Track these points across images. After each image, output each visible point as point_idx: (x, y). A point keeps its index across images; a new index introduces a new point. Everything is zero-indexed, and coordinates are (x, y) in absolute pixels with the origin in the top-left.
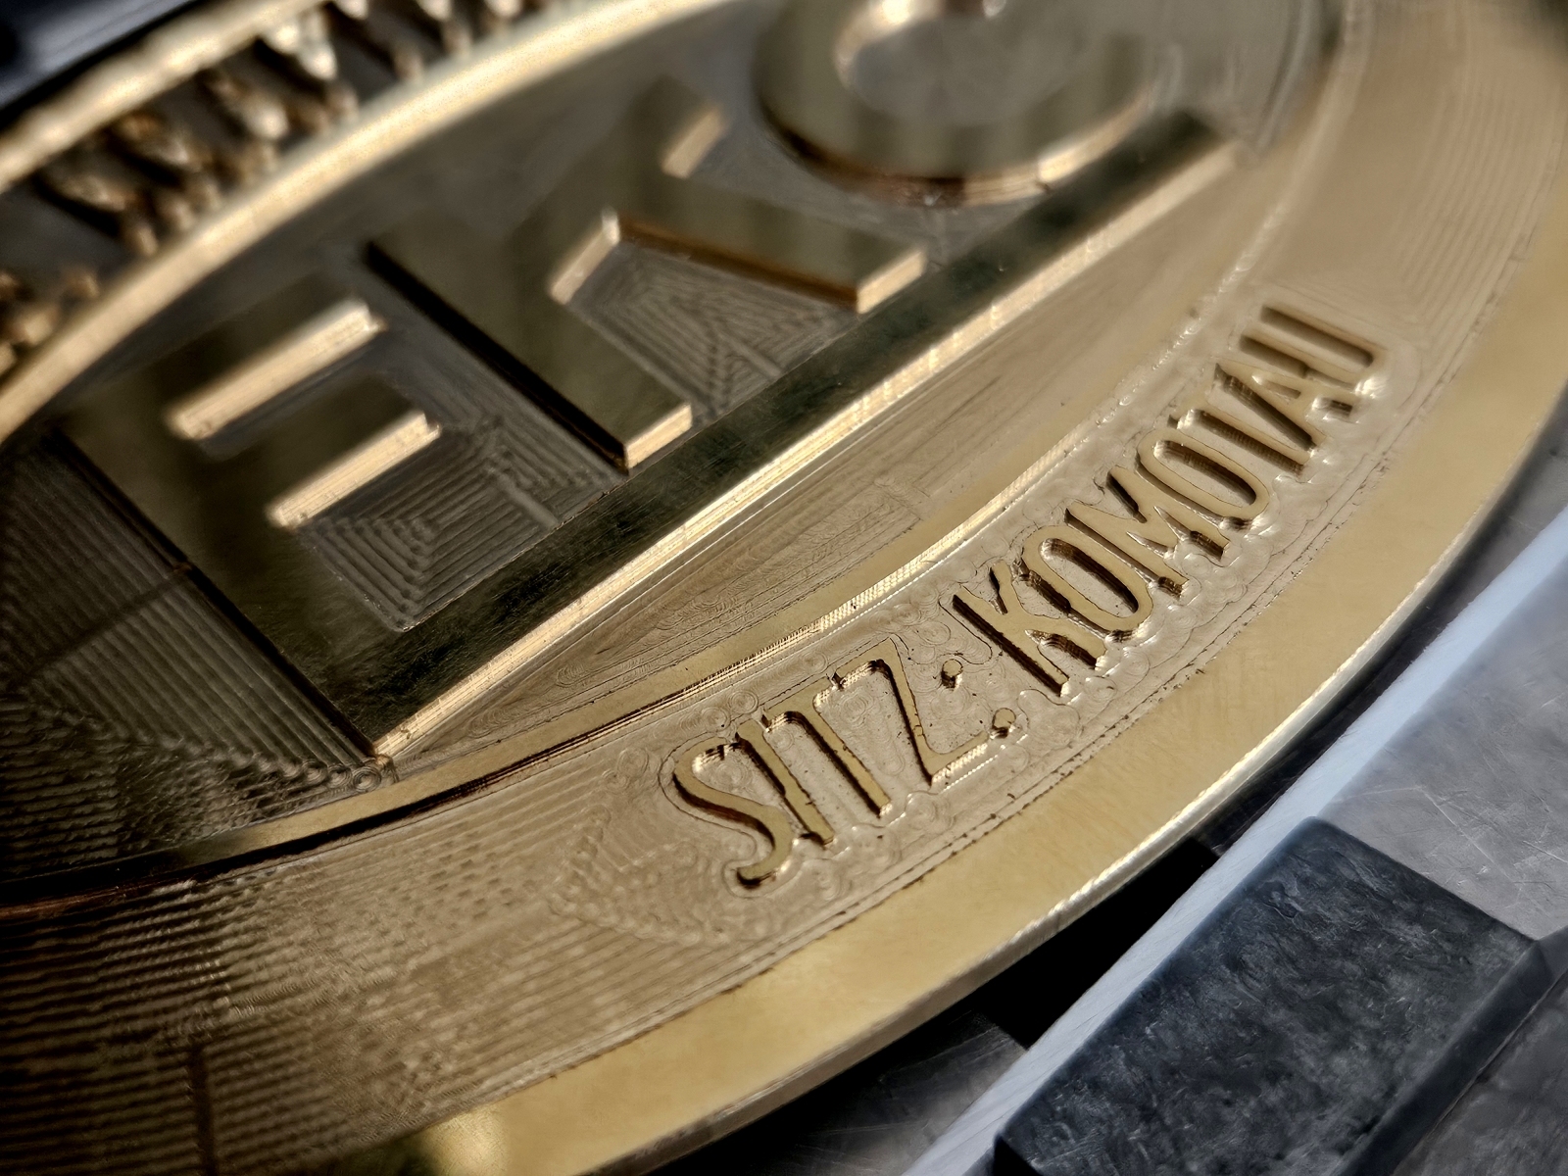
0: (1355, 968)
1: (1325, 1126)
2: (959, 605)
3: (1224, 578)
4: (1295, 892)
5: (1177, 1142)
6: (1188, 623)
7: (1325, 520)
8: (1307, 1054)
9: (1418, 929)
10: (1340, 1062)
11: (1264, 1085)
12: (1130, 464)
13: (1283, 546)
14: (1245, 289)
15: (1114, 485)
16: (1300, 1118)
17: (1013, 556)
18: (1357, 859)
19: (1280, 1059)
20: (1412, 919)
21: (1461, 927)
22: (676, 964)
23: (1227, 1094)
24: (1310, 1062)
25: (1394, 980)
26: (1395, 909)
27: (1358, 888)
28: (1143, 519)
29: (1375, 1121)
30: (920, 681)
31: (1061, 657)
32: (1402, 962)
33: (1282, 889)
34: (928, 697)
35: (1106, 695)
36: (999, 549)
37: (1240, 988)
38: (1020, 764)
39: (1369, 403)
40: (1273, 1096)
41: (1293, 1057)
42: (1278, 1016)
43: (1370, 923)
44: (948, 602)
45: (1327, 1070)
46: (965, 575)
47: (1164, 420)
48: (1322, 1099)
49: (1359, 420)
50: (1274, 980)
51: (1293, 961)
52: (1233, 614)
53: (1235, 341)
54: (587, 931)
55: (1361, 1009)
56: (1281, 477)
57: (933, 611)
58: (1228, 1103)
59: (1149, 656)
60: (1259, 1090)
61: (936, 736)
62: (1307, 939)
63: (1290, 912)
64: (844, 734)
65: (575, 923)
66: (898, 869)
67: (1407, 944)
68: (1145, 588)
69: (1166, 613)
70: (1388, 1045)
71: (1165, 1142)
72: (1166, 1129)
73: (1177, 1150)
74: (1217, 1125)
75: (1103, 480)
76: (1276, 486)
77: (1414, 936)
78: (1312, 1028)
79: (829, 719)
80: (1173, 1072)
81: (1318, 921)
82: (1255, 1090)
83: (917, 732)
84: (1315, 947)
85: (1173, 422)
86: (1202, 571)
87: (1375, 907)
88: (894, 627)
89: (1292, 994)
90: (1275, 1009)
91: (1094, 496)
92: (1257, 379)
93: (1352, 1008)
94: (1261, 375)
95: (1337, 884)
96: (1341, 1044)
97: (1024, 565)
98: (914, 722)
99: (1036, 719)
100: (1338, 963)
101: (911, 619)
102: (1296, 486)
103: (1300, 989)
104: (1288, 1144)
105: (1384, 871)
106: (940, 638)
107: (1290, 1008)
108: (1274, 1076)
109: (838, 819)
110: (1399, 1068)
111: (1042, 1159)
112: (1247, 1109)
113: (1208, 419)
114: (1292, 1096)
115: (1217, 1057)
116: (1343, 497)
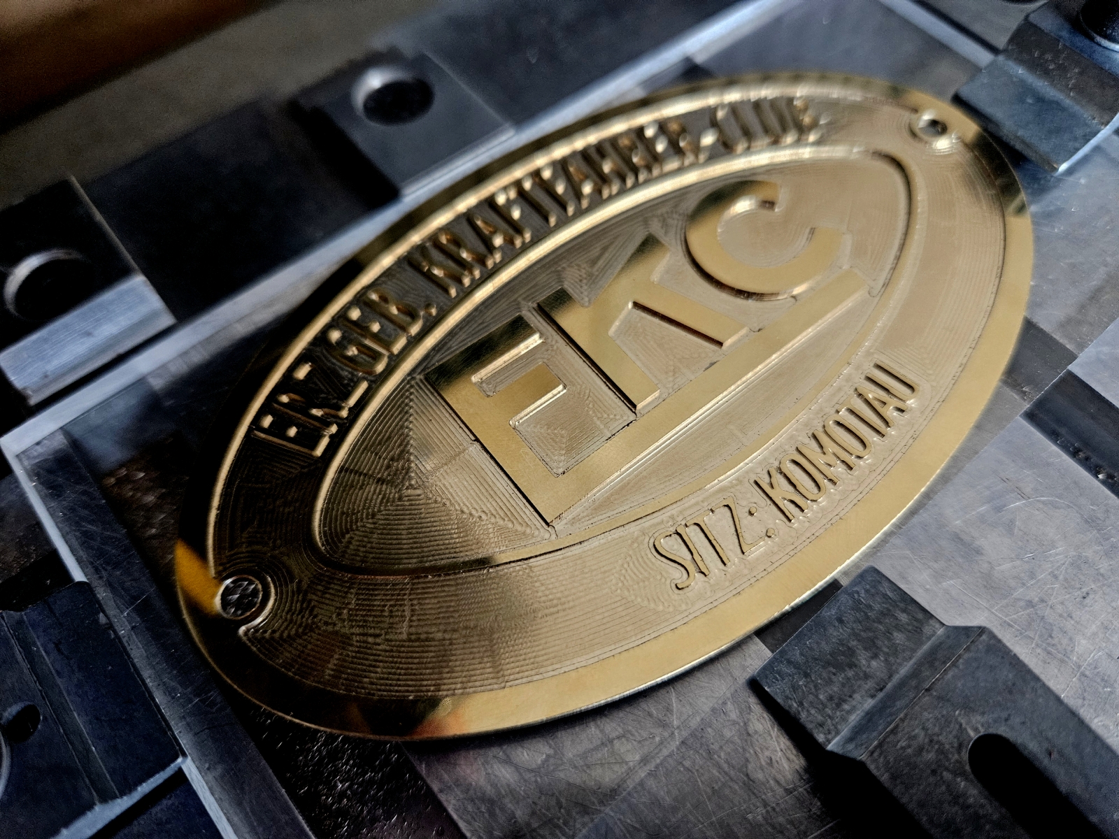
0: (881, 627)
1: (867, 687)
2: (756, 483)
3: (852, 479)
4: (863, 595)
5: (815, 686)
6: (838, 497)
7: (890, 458)
8: (863, 658)
9: (905, 615)
10: (874, 663)
11: (847, 669)
12: (821, 429)
13: (874, 468)
14: (868, 354)
15: (815, 437)
16: (859, 683)
17: (776, 464)
18: (886, 584)
19: (853, 660)
20: (904, 611)
21: (920, 616)
22: (654, 617)
23: (834, 671)
24: (864, 662)
25: (895, 634)
26: (898, 606)
27: (885, 596)
28: (824, 453)
29: (884, 687)
30: (741, 513)
31: (792, 507)
32: (898, 627)
33: (858, 593)
34: (744, 521)
35: (807, 524)
36: (772, 461)
37: (841, 630)
38: (775, 549)
39: (911, 409)
40: (850, 673)
41: (858, 660)
42: (853, 643)
43: (889, 610)
44: (752, 481)
45: (869, 666)
46: (759, 470)
47: (834, 410)
48: (867, 676)
49: (906, 416)
50: (853, 629)
51: (860, 622)
52: (854, 494)
53: (863, 377)
54: (624, 601)
55: (882, 643)
56: (876, 438)
57: (747, 485)
58: (834, 674)
59: (823, 509)
60: (845, 671)
61: (747, 536)
62: (866, 614)
63: (860, 602)
64: (714, 533)
65: (620, 598)
66: (732, 588)
67: (901, 620)
68: (824, 483)
69: (830, 493)
70: (891, 659)
71: (812, 686)
72: (813, 681)
73: (816, 690)
74: (829, 682)
75: (810, 435)
76: (874, 441)
77: (903, 618)
78: (865, 649)
79: (708, 525)
80: (816, 659)
81: (869, 607)
82: (844, 670)
83: (740, 535)
84: (868, 617)
85: (838, 412)
86: (844, 476)
87: (891, 604)
88: (733, 490)
89: (860, 635)
90: (853, 641)
91: (807, 441)
92: (870, 396)
93: (879, 643)
94: (872, 393)
95: (877, 593)
96: (875, 656)
97: (780, 469)
98: (739, 531)
99: (781, 532)
100: (876, 625)
101: (738, 487)
102: (880, 442)
103: (862, 633)
104: (854, 692)
105: (895, 590)
106: (749, 495)
107: (859, 640)
108: (852, 665)
109: (711, 565)
110: (894, 668)
111: (769, 687)
112: (841, 677)
113: (851, 412)
114: (857, 674)
115: (831, 655)
116: (898, 449)
